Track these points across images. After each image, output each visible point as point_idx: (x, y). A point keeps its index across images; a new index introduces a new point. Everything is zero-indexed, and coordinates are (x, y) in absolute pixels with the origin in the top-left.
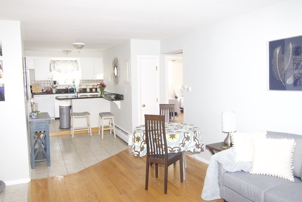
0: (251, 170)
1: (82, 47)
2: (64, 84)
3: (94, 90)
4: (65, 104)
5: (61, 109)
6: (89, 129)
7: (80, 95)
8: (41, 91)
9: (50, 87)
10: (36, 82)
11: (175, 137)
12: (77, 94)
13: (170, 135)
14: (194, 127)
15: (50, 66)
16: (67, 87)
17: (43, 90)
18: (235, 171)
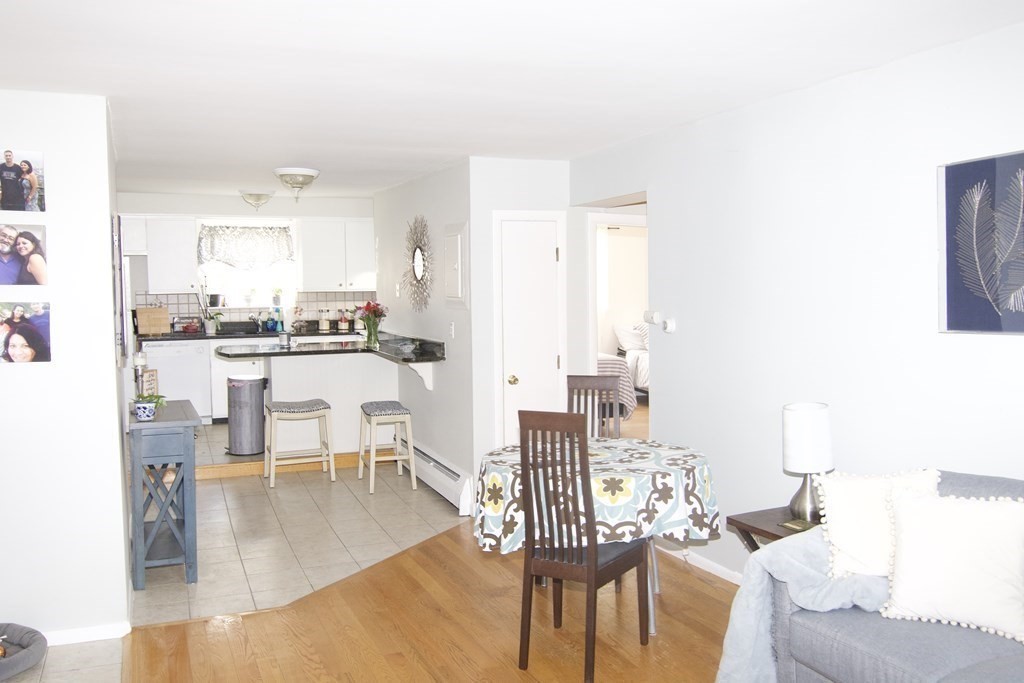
0: (886, 605)
1: (306, 184)
2: (244, 305)
3: (344, 326)
4: (249, 372)
5: (233, 388)
6: (327, 458)
7: (296, 342)
8: (168, 330)
9: (197, 315)
10: (151, 300)
11: (621, 490)
12: (289, 340)
13: (605, 481)
14: (685, 456)
15: (199, 245)
16: (255, 315)
17: (173, 325)
18: (829, 609)
